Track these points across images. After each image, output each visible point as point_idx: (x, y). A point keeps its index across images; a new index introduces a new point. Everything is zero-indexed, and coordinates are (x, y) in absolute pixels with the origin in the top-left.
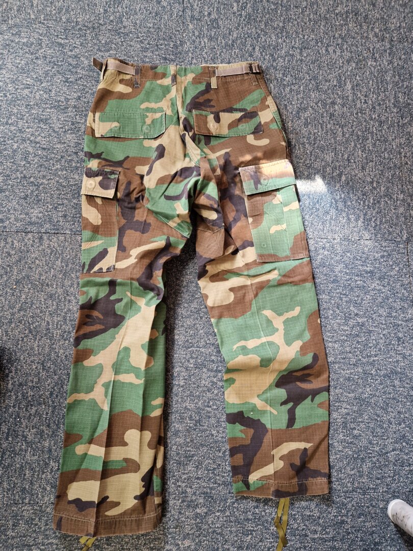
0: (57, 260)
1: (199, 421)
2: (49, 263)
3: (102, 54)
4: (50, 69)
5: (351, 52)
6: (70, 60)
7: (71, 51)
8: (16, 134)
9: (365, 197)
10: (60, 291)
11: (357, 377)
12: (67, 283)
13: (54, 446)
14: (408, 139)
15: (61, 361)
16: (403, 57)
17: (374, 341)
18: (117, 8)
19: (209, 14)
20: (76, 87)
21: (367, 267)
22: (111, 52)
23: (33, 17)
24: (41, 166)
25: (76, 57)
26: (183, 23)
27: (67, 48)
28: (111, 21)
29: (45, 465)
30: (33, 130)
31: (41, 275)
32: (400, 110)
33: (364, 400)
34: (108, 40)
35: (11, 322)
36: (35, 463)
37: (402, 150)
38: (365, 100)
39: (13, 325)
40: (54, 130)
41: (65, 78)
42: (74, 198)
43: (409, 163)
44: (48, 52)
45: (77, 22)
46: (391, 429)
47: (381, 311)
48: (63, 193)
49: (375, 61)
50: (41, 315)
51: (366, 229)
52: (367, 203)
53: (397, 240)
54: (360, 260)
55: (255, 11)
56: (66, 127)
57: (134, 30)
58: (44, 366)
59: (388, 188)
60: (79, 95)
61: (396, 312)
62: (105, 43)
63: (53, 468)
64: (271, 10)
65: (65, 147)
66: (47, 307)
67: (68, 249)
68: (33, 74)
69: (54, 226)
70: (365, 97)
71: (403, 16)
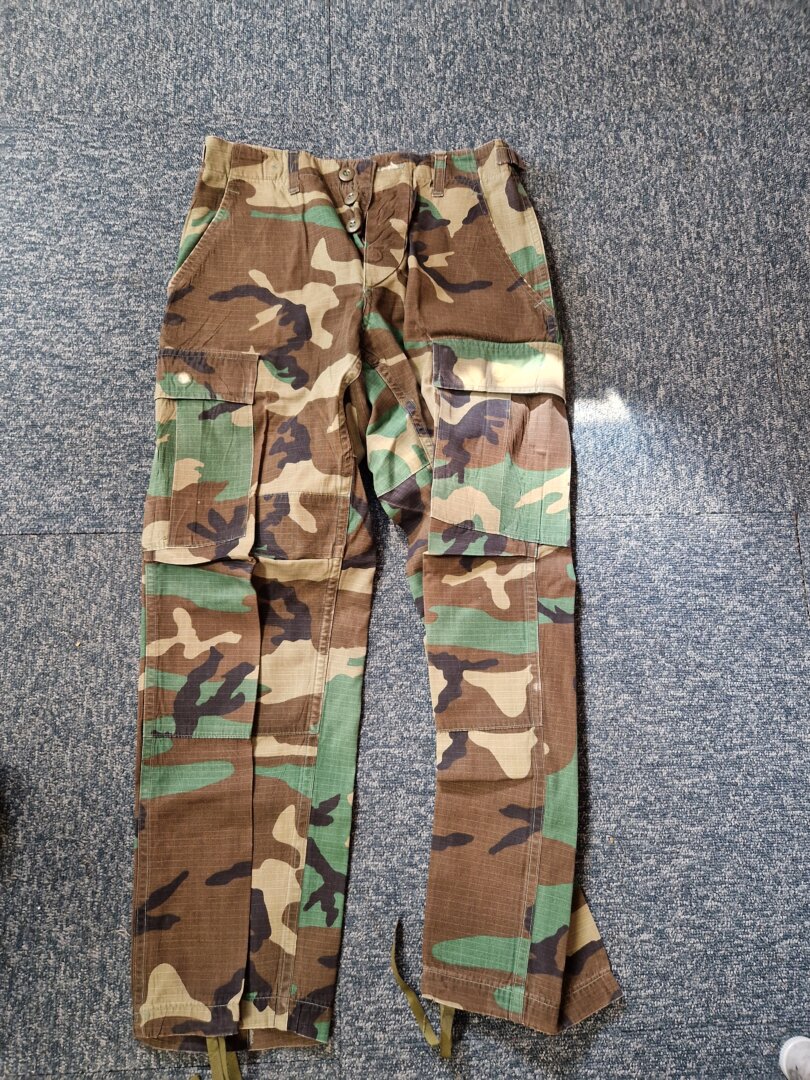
0: (103, 586)
1: (393, 896)
2: (86, 593)
3: (174, 174)
4: (74, 209)
5: (666, 138)
6: (113, 189)
7: (114, 171)
8: (13, 342)
9: (706, 427)
10: (110, 647)
11: (706, 792)
12: (123, 630)
13: (111, 958)
14: (788, 306)
15: (119, 787)
16: (771, 140)
17: (738, 718)
18: (200, 80)
19: (382, 81)
20: (127, 242)
21: (717, 568)
22: (192, 169)
23: (37, 108)
24: (64, 401)
25: (124, 182)
26: (331, 102)
27: (106, 165)
28: (190, 107)
29: (95, 995)
30: (47, 332)
31: (72, 616)
32: (770, 249)
33: (722, 839)
34: (185, 146)
35: (16, 715)
36: (75, 992)
37: (777, 329)
38: (698, 233)
39: (21, 720)
40: (88, 331)
41: (104, 225)
42: (131, 461)
43: (792, 353)
44: (70, 175)
45: (122, 113)
46: (779, 895)
47: (749, 656)
48: (109, 453)
49: (714, 154)
50: (75, 696)
51: (710, 491)
52: (710, 439)
53: (775, 510)
54: (701, 554)
55: (472, 70)
56: (111, 322)
57: (235, 123)
58: (84, 799)
59: (751, 407)
60: (134, 257)
61: (780, 657)
62: (180, 152)
63: (110, 1001)
64: (503, 64)
65: (109, 362)
66: (86, 680)
67: (123, 563)
68: (41, 221)
69: (94, 518)
70: (698, 226)
71: (766, 60)
